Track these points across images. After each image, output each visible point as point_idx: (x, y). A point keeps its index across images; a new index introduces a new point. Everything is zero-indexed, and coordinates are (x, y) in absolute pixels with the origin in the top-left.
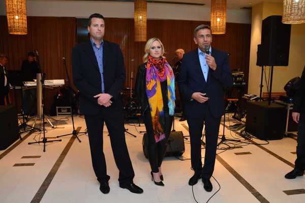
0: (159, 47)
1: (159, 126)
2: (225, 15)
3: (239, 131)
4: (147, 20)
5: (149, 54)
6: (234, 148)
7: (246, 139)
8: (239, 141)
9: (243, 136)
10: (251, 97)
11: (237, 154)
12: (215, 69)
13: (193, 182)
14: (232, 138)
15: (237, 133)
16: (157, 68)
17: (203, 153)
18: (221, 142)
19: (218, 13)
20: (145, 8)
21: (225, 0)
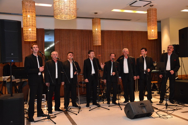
6: (177, 109)
8: (177, 106)
19: (153, 27)
20: (99, 23)
21: (156, 18)
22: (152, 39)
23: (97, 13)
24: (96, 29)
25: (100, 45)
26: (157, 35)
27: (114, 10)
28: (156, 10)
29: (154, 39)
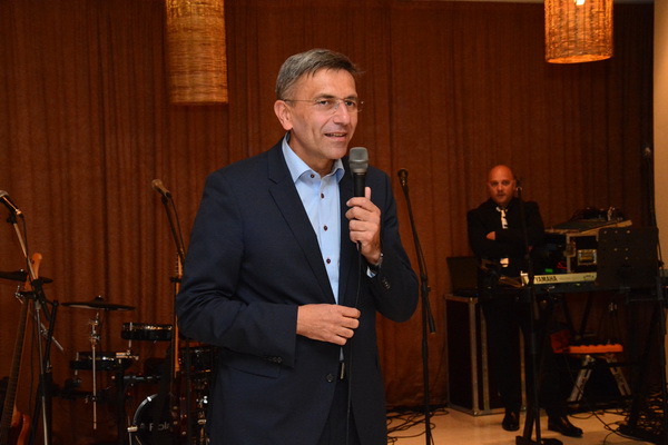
22: (574, 60)
25: (215, 98)
26: (610, 33)
29: (588, 58)
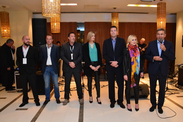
0: (135, 40)
1: (134, 80)
2: (165, 20)
3: (174, 85)
4: (119, 23)
5: (130, 44)
6: (175, 93)
7: (180, 89)
8: (177, 90)
9: (177, 87)
10: (180, 65)
11: (178, 97)
12: (165, 51)
13: (152, 110)
14: (172, 88)
15: (173, 86)
16: (134, 50)
17: (157, 96)
18: (166, 91)
19: (162, 19)
20: (118, 17)
21: (165, 12)
23: (115, 8)
24: (115, 22)
27: (129, 5)
28: (165, 4)
